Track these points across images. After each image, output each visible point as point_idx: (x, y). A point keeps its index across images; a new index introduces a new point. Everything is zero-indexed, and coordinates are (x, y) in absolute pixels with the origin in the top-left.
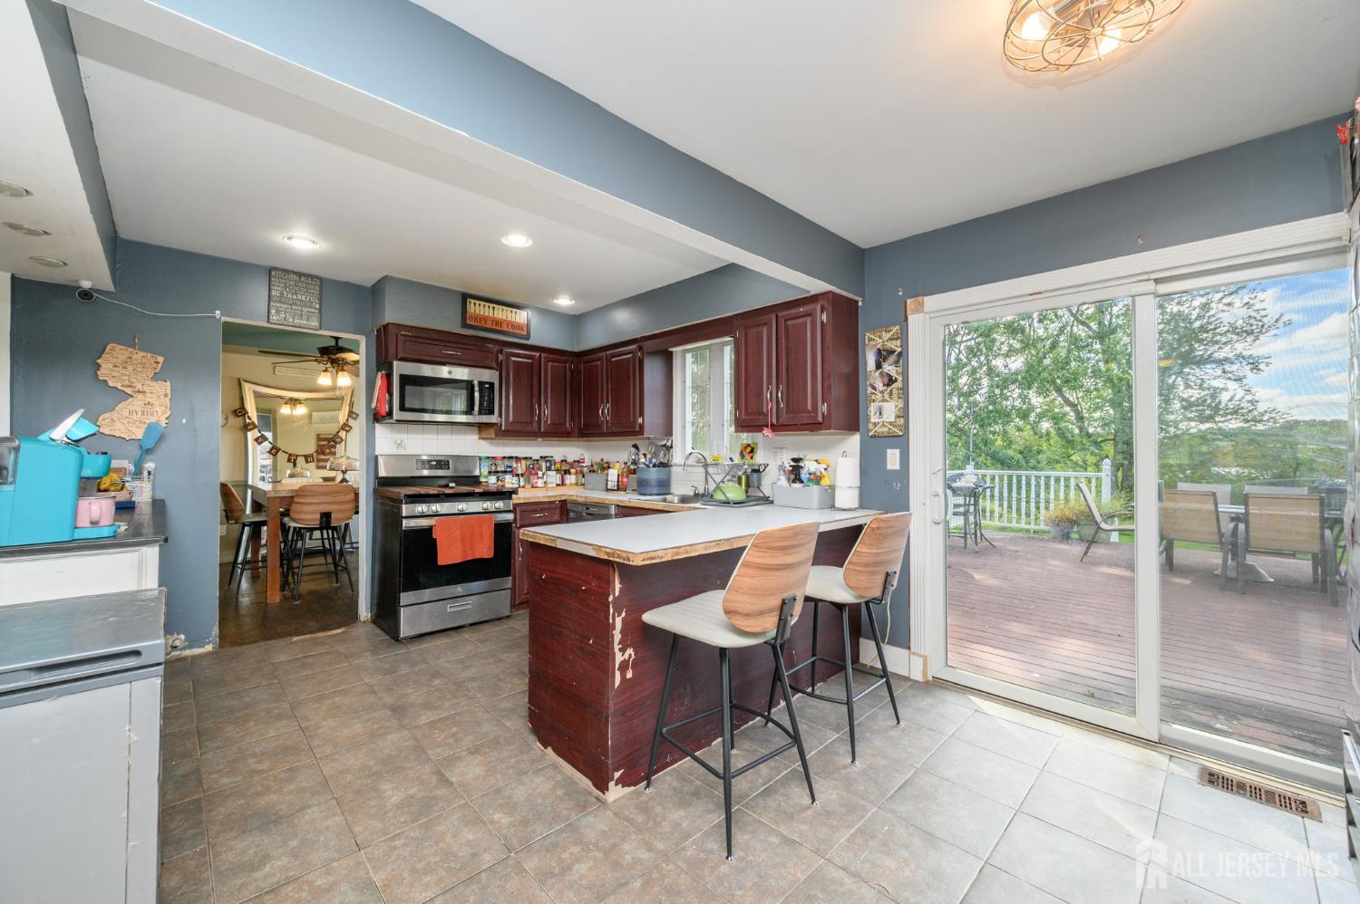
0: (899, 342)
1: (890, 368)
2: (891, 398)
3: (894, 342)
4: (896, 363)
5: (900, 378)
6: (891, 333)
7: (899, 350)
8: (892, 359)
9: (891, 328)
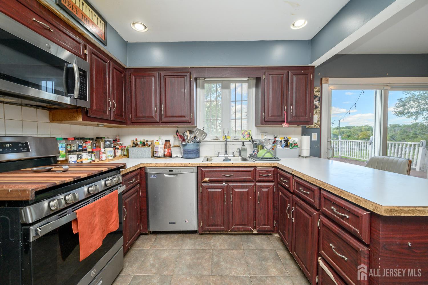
0: (319, 93)
1: (316, 102)
2: (316, 114)
3: (318, 93)
4: (319, 101)
5: (320, 107)
6: (317, 89)
7: (319, 96)
8: (317, 99)
9: (317, 87)
